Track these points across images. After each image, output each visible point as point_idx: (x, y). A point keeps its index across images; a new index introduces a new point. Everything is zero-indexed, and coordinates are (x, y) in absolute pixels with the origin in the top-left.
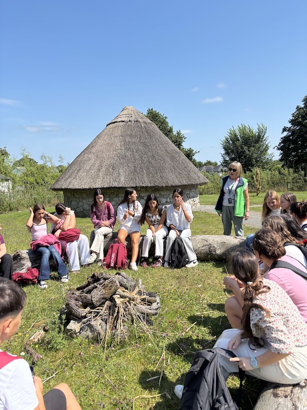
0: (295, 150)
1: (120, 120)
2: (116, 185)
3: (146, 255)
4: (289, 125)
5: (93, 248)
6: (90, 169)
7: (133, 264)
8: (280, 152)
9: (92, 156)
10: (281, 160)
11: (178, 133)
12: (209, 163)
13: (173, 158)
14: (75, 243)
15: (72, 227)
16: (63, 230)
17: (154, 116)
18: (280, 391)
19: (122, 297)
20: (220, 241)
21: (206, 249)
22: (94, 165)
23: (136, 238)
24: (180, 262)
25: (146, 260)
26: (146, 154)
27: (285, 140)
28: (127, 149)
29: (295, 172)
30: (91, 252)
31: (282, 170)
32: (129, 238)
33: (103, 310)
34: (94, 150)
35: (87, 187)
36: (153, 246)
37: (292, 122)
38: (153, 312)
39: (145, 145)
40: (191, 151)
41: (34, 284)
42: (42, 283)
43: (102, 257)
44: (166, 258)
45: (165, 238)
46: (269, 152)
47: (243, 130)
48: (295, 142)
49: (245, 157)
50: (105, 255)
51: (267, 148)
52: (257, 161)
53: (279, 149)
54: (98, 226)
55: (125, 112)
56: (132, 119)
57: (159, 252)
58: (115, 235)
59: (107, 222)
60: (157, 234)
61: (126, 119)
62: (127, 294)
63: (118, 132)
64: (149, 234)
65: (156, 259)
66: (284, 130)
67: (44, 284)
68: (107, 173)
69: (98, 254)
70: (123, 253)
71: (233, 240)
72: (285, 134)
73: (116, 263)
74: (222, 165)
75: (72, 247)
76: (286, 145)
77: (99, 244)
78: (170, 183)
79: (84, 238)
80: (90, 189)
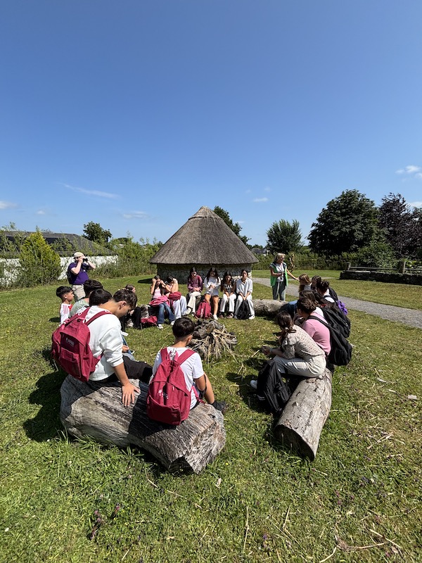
0: (320, 240)
1: (198, 216)
2: (195, 262)
3: (223, 311)
4: (317, 222)
5: (189, 305)
6: (177, 250)
7: (215, 316)
8: (309, 241)
9: (178, 241)
10: (310, 246)
11: (237, 225)
12: (256, 246)
13: (235, 244)
14: (179, 301)
15: (176, 291)
16: (171, 293)
17: (219, 211)
18: (310, 380)
19: (216, 334)
20: (271, 303)
21: (261, 308)
22: (180, 247)
23: (217, 300)
24: (245, 316)
25: (223, 314)
26: (216, 240)
27: (313, 233)
28: (203, 237)
29: (319, 256)
30: (188, 307)
31: (310, 254)
32: (212, 300)
33: (206, 341)
34: (180, 237)
35: (175, 262)
36: (227, 305)
37: (319, 220)
38: (234, 343)
39: (216, 235)
40: (245, 237)
41: (154, 325)
42: (160, 325)
43: (194, 311)
44: (236, 313)
45: (236, 301)
46: (301, 240)
47: (283, 223)
48: (320, 234)
49: (284, 243)
50: (196, 310)
51: (300, 237)
52: (292, 247)
53: (308, 239)
54: (192, 291)
55: (202, 210)
56: (207, 216)
57: (231, 309)
58: (203, 297)
59: (198, 289)
60: (230, 297)
61: (203, 216)
62: (219, 332)
63: (197, 225)
64: (225, 297)
65: (229, 313)
66: (313, 225)
67: (161, 326)
68: (189, 253)
69: (192, 309)
70: (209, 308)
71: (279, 303)
72: (314, 228)
73: (204, 315)
74: (266, 247)
75: (177, 303)
76: (314, 236)
77: (192, 303)
78: (233, 262)
79: (183, 298)
80: (177, 264)
